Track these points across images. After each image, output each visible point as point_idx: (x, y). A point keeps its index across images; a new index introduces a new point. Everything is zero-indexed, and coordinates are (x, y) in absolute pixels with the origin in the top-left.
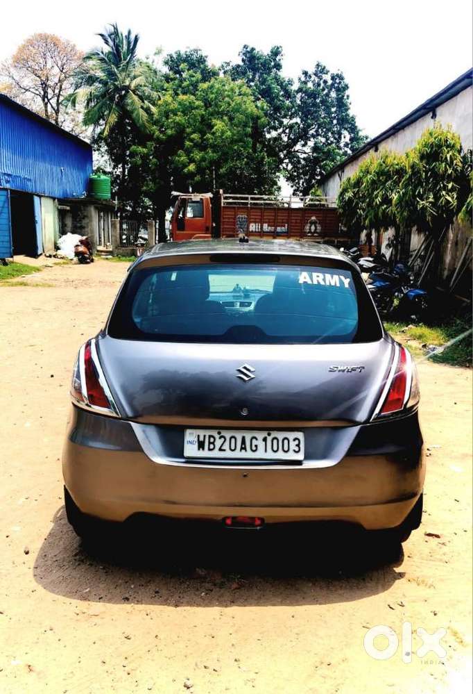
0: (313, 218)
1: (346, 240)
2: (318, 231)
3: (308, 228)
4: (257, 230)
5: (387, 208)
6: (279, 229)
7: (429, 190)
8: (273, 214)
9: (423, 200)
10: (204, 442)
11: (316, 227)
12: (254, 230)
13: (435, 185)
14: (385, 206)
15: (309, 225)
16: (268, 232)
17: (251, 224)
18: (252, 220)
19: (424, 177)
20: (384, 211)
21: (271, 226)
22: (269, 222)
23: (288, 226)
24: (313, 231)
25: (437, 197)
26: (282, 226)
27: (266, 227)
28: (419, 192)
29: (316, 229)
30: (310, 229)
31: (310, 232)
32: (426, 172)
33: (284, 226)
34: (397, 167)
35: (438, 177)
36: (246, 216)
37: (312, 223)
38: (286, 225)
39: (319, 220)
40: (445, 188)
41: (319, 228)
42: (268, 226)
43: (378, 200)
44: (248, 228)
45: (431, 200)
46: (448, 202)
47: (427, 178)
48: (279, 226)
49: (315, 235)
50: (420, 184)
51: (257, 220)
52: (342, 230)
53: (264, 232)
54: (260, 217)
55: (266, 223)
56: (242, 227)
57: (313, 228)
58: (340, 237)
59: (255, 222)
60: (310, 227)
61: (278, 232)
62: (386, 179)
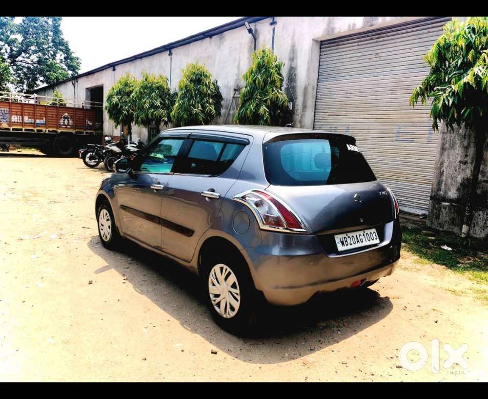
0: (66, 114)
1: (92, 131)
2: (70, 124)
3: (62, 121)
4: (19, 121)
5: (154, 111)
6: (38, 121)
7: (198, 102)
8: (32, 109)
9: (195, 108)
10: (343, 241)
11: (68, 121)
12: (16, 121)
13: (202, 99)
14: (153, 110)
15: (63, 119)
16: (28, 123)
17: (13, 116)
18: (13, 113)
19: (194, 94)
20: (152, 113)
21: (31, 118)
22: (29, 115)
23: (46, 119)
24: (66, 124)
25: (203, 107)
26: (40, 119)
27: (26, 119)
28: (192, 103)
29: (68, 123)
30: (64, 123)
31: (64, 125)
32: (195, 91)
33: (43, 119)
34: (157, 84)
35: (202, 95)
36: (8, 110)
37: (65, 118)
38: (44, 118)
39: (71, 116)
40: (208, 102)
41: (71, 122)
42: (29, 118)
43: (147, 105)
44: (10, 119)
45: (200, 108)
46: (211, 110)
47: (196, 95)
48: (38, 119)
49: (68, 127)
50: (192, 97)
51: (18, 113)
52: (88, 124)
53: (25, 123)
54: (21, 111)
55: (26, 115)
56: (5, 117)
57: (66, 122)
58: (88, 129)
59: (17, 115)
60: (64, 121)
61: (37, 124)
62: (150, 92)
